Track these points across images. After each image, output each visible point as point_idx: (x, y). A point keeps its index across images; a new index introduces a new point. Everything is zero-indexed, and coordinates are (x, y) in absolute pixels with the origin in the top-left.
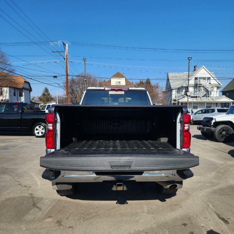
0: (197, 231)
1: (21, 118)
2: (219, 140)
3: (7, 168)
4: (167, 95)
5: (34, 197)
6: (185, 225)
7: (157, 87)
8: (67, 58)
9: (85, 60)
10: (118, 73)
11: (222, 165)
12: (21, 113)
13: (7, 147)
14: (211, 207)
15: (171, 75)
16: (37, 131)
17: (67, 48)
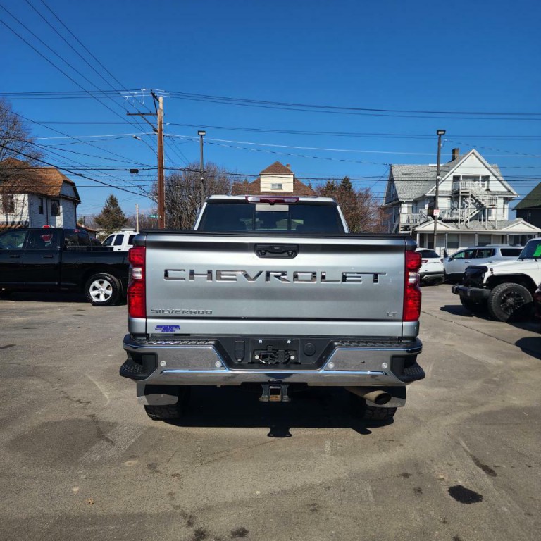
0: (429, 486)
1: (60, 263)
2: (499, 317)
3: (36, 367)
4: (387, 216)
5: (98, 422)
6: (406, 475)
7: (367, 197)
8: (161, 130)
9: (201, 134)
10: (278, 163)
11: (499, 367)
12: (61, 252)
13: (32, 324)
14: (464, 444)
15: (398, 170)
16: (96, 292)
17: (161, 106)
